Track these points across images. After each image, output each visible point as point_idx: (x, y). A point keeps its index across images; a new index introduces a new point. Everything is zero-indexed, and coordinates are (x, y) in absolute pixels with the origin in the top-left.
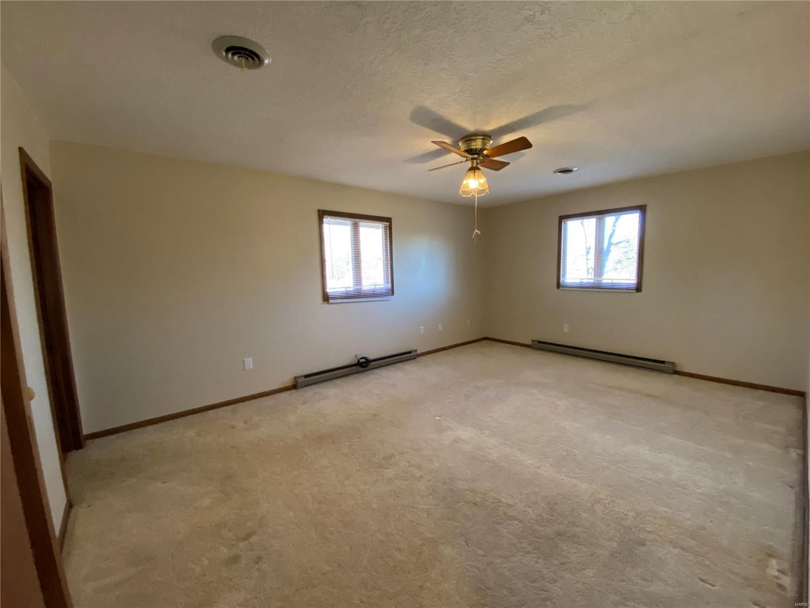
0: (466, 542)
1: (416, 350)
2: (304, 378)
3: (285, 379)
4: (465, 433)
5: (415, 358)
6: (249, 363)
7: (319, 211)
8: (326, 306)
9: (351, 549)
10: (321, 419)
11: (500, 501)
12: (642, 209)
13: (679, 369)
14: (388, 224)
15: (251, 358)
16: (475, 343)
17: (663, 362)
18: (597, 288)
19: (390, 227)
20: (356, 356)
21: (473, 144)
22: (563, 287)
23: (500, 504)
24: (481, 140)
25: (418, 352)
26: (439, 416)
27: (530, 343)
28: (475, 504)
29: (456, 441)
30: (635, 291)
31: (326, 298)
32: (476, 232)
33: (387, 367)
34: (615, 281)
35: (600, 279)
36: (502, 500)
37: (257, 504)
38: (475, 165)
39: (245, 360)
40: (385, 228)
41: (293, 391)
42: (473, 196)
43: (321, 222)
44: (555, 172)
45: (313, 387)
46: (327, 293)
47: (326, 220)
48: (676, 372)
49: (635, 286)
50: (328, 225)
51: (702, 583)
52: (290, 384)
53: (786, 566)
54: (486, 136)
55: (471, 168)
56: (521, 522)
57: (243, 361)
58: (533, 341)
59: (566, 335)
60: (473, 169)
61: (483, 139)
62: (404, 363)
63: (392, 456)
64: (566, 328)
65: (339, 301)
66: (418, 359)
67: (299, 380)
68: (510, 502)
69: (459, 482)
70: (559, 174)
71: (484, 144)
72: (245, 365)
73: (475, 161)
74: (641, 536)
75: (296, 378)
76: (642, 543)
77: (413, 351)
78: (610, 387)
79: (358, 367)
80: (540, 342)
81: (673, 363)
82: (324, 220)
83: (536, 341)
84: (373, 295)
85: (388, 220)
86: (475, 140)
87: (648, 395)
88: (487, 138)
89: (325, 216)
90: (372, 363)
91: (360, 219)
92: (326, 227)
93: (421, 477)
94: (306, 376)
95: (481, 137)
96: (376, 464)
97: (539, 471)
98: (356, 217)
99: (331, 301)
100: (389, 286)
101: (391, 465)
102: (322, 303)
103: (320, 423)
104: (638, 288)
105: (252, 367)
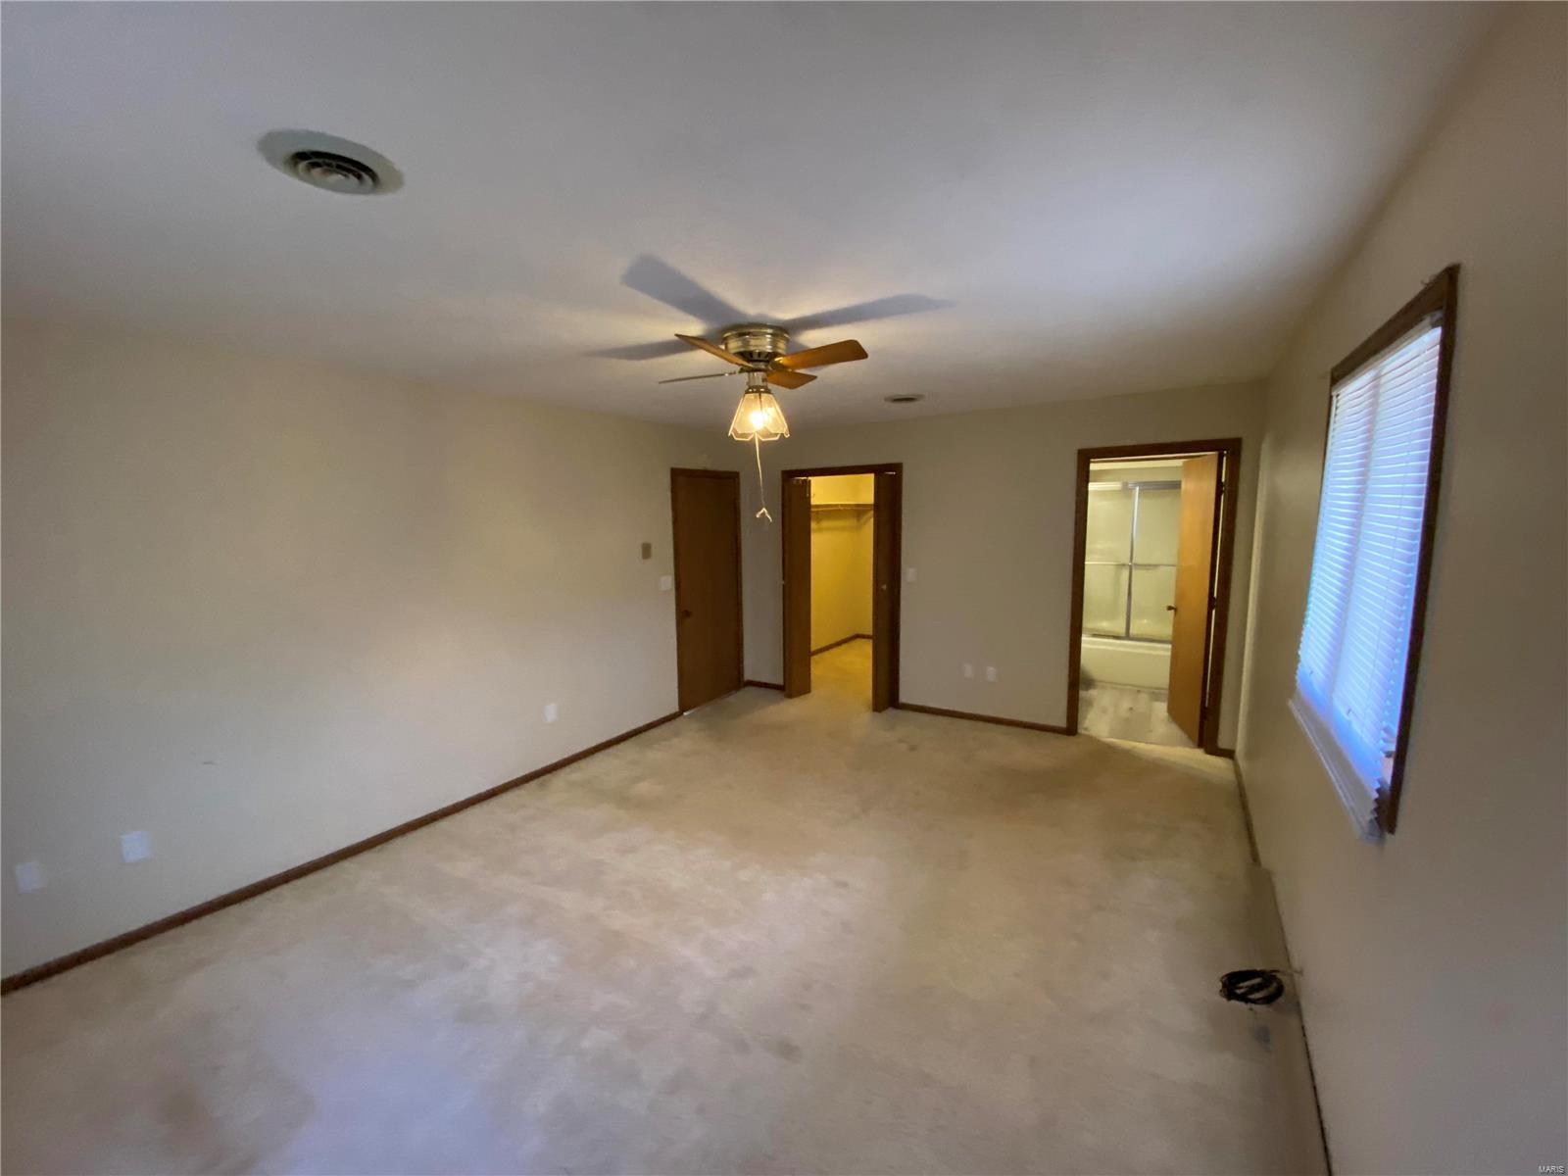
32: (764, 514)
42: (753, 440)
60: (756, 390)
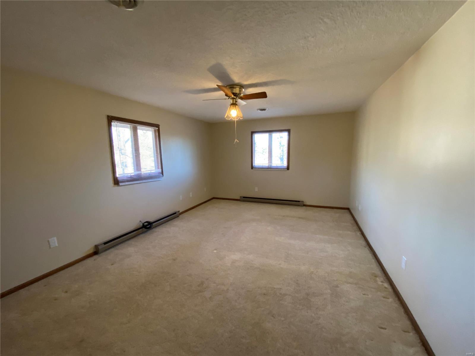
0: (272, 316)
1: (179, 211)
2: (103, 244)
3: (88, 248)
4: (236, 256)
5: (178, 216)
6: (54, 242)
7: (108, 116)
8: (117, 188)
9: (215, 351)
10: (134, 272)
11: (274, 288)
12: (289, 131)
13: (305, 204)
14: (157, 128)
15: (55, 238)
16: (210, 201)
17: (299, 201)
18: (270, 169)
19: (159, 131)
20: (140, 221)
21: (234, 90)
22: (255, 168)
23: (275, 290)
24: (239, 89)
25: (180, 212)
26: (215, 250)
27: (239, 198)
28: (264, 294)
29: (234, 262)
30: (287, 170)
31: (116, 182)
33: (162, 225)
34: (278, 165)
35: (271, 164)
36: (275, 287)
37: (124, 352)
38: (234, 102)
39: (49, 240)
40: (155, 131)
41: (95, 257)
43: (110, 126)
44: (258, 110)
45: (112, 249)
46: (117, 178)
47: (114, 124)
48: (305, 205)
49: (286, 167)
50: (116, 128)
51: (364, 296)
52: (91, 251)
53: (382, 279)
54: (242, 86)
55: (232, 103)
56: (290, 295)
57: (48, 241)
58: (240, 197)
59: (256, 192)
60: (234, 104)
61: (240, 88)
62: (173, 220)
63: (202, 283)
64: (256, 189)
65: (127, 183)
66: (180, 216)
67: (100, 247)
68: (279, 287)
69: (249, 285)
70: (259, 111)
71: (240, 91)
72: (51, 244)
73: (234, 100)
74: (335, 283)
75: (96, 247)
76: (337, 286)
77: (177, 212)
78: (284, 216)
79: (144, 229)
80: (244, 197)
81: (303, 201)
82: (112, 123)
83: (242, 197)
84: (150, 177)
85: (157, 126)
86: (236, 88)
87: (300, 218)
88: (241, 87)
89: (113, 121)
90: (154, 224)
91: (138, 124)
92: (114, 129)
93: (228, 289)
94: (105, 243)
95: (239, 87)
96: (196, 291)
97: (281, 266)
98: (135, 123)
99: (121, 184)
100: (160, 170)
101: (206, 288)
102: (114, 186)
103: (136, 275)
104: (288, 168)
105: (57, 245)
